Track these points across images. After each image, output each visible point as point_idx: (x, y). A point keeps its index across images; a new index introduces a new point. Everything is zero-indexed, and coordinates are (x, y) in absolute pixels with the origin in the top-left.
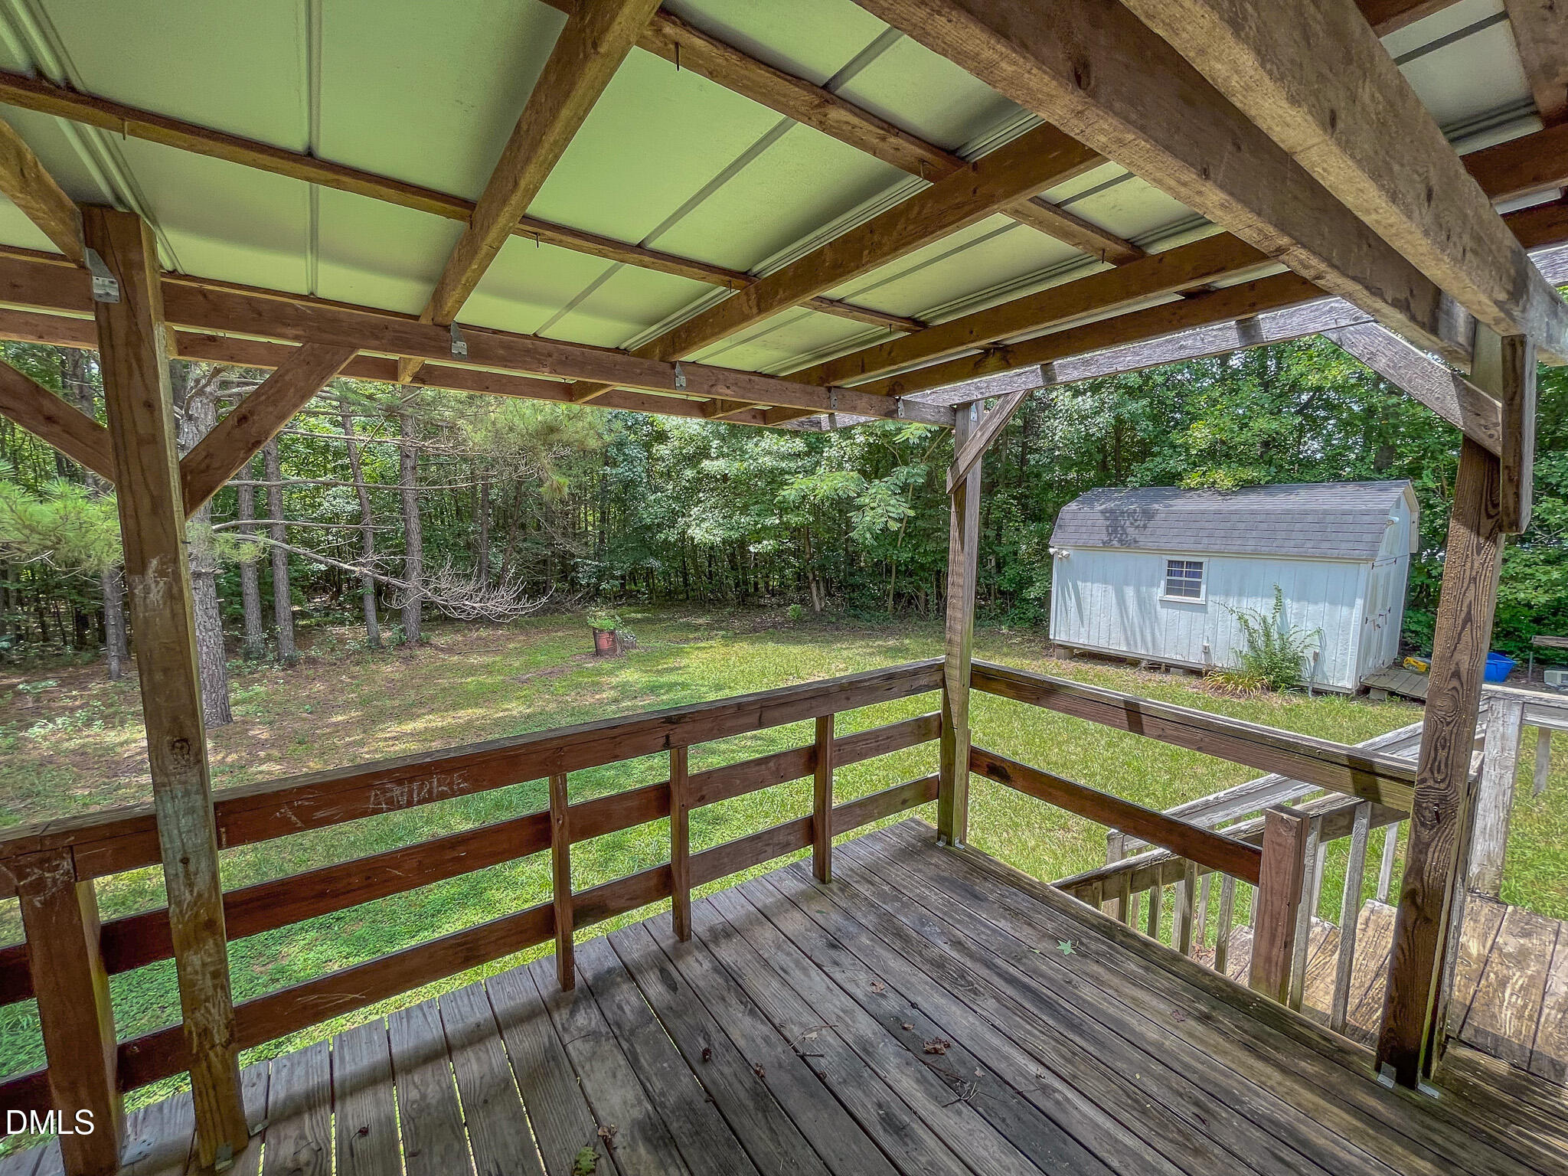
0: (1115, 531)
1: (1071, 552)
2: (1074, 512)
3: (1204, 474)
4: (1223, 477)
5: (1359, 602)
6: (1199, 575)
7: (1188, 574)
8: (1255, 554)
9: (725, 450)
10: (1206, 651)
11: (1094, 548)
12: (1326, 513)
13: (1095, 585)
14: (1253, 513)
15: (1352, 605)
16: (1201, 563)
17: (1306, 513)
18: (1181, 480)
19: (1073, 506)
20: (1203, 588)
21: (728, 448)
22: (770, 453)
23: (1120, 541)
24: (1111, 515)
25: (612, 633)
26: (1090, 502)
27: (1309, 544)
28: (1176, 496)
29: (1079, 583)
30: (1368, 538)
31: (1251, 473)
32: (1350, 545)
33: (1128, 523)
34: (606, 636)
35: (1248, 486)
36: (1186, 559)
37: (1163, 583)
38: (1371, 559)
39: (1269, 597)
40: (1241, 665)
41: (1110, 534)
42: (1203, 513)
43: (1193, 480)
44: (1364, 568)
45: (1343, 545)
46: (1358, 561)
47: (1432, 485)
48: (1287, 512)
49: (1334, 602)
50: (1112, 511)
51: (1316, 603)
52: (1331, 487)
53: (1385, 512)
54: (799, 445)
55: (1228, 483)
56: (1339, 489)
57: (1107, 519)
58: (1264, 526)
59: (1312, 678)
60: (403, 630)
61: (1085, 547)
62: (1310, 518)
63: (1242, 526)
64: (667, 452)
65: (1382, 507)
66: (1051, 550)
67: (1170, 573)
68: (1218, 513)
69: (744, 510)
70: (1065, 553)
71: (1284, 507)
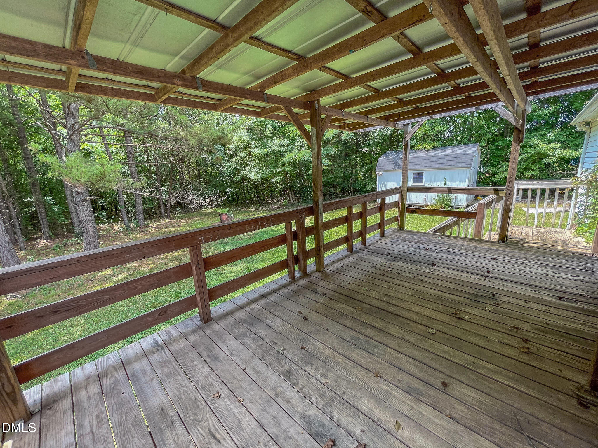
0: (396, 165)
1: (383, 173)
2: (382, 160)
3: (422, 144)
4: (427, 145)
5: (467, 180)
6: (422, 176)
7: (419, 176)
8: (439, 169)
9: (257, 145)
10: (425, 200)
11: (390, 171)
12: (457, 154)
13: (391, 183)
14: (437, 156)
15: (465, 181)
16: (423, 173)
17: (452, 155)
18: (415, 147)
19: (382, 158)
20: (424, 180)
21: (258, 144)
22: (276, 145)
23: (398, 168)
24: (395, 160)
25: (226, 214)
26: (387, 156)
27: (453, 164)
28: (413, 152)
29: (386, 183)
30: (469, 161)
31: (435, 144)
32: (464, 164)
33: (400, 162)
34: (224, 215)
35: (435, 148)
36: (418, 172)
37: (412, 180)
38: (470, 167)
39: (443, 181)
40: (435, 202)
41: (395, 166)
42: (423, 157)
43: (418, 147)
44: (468, 170)
45: (463, 164)
46: (466, 168)
47: (484, 145)
48: (447, 155)
49: (460, 182)
50: (395, 159)
51: (456, 182)
52: (458, 147)
53: (473, 153)
54: (286, 142)
55: (429, 147)
56: (460, 147)
57: (393, 161)
58: (441, 160)
59: (455, 204)
60: (138, 222)
61: (387, 171)
62: (453, 156)
63: (434, 160)
64: (233, 147)
65: (473, 152)
66: (377, 173)
67: (414, 177)
68: (427, 157)
69: (267, 166)
70: (381, 173)
71: (446, 153)
